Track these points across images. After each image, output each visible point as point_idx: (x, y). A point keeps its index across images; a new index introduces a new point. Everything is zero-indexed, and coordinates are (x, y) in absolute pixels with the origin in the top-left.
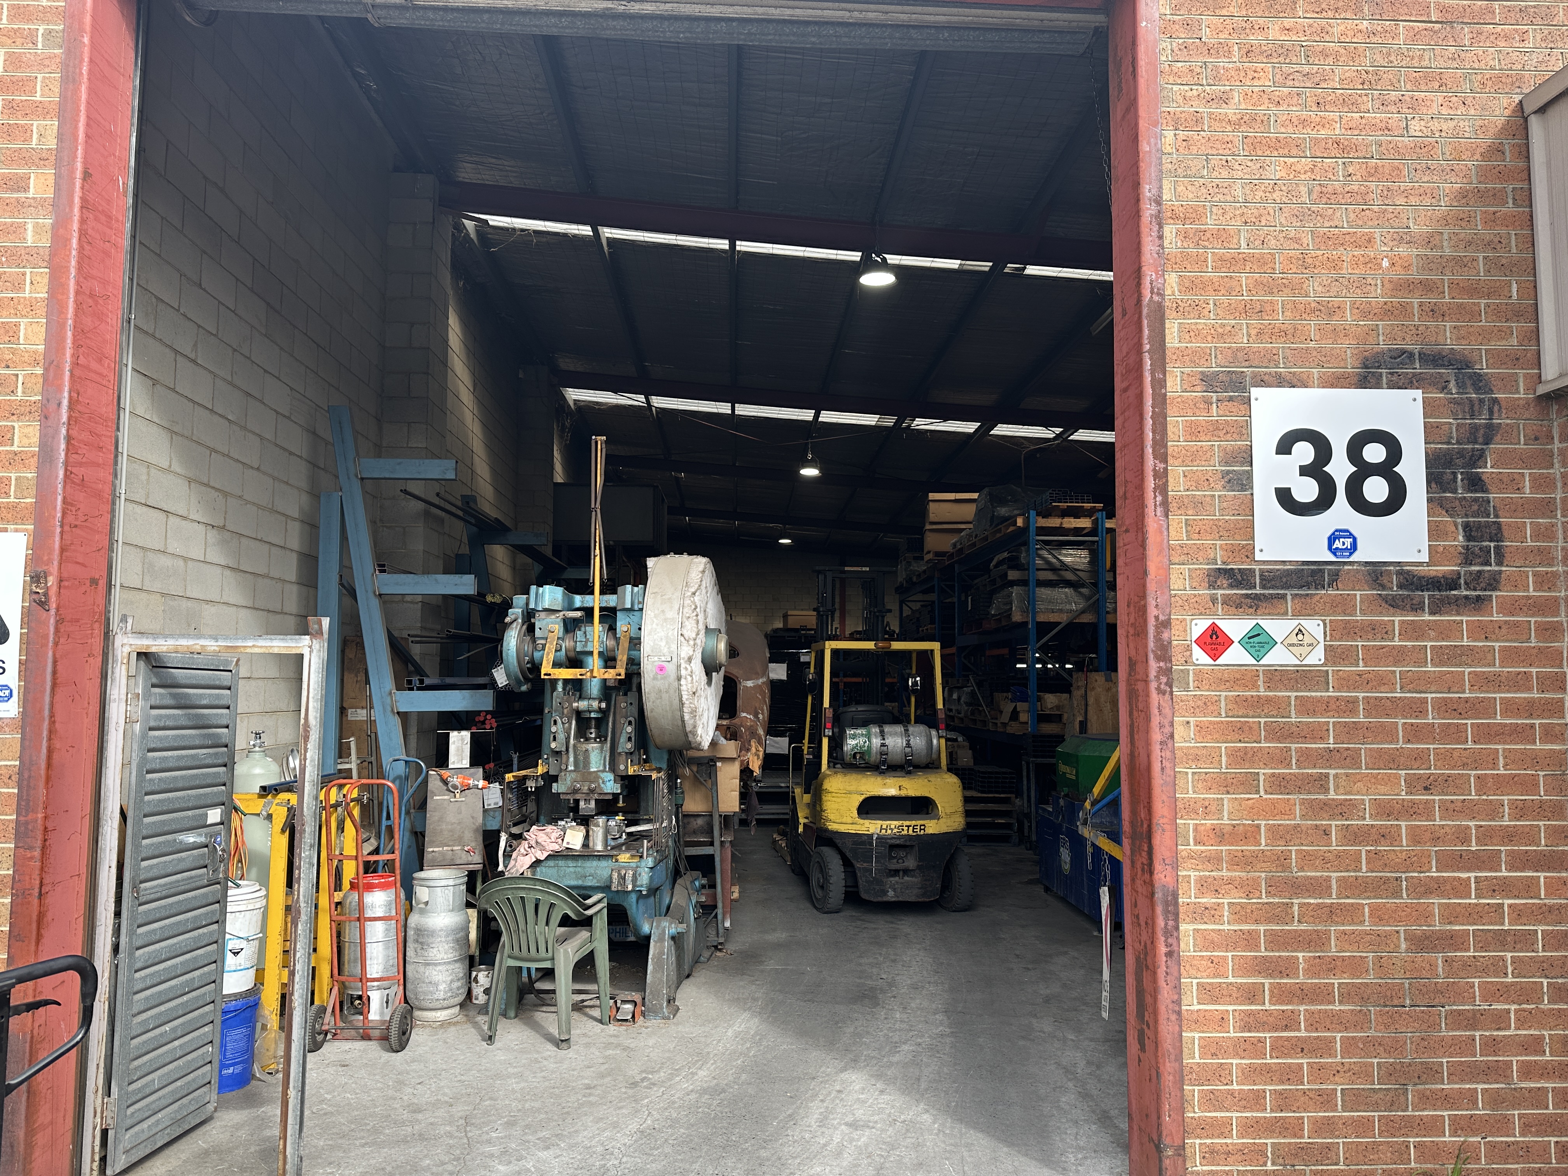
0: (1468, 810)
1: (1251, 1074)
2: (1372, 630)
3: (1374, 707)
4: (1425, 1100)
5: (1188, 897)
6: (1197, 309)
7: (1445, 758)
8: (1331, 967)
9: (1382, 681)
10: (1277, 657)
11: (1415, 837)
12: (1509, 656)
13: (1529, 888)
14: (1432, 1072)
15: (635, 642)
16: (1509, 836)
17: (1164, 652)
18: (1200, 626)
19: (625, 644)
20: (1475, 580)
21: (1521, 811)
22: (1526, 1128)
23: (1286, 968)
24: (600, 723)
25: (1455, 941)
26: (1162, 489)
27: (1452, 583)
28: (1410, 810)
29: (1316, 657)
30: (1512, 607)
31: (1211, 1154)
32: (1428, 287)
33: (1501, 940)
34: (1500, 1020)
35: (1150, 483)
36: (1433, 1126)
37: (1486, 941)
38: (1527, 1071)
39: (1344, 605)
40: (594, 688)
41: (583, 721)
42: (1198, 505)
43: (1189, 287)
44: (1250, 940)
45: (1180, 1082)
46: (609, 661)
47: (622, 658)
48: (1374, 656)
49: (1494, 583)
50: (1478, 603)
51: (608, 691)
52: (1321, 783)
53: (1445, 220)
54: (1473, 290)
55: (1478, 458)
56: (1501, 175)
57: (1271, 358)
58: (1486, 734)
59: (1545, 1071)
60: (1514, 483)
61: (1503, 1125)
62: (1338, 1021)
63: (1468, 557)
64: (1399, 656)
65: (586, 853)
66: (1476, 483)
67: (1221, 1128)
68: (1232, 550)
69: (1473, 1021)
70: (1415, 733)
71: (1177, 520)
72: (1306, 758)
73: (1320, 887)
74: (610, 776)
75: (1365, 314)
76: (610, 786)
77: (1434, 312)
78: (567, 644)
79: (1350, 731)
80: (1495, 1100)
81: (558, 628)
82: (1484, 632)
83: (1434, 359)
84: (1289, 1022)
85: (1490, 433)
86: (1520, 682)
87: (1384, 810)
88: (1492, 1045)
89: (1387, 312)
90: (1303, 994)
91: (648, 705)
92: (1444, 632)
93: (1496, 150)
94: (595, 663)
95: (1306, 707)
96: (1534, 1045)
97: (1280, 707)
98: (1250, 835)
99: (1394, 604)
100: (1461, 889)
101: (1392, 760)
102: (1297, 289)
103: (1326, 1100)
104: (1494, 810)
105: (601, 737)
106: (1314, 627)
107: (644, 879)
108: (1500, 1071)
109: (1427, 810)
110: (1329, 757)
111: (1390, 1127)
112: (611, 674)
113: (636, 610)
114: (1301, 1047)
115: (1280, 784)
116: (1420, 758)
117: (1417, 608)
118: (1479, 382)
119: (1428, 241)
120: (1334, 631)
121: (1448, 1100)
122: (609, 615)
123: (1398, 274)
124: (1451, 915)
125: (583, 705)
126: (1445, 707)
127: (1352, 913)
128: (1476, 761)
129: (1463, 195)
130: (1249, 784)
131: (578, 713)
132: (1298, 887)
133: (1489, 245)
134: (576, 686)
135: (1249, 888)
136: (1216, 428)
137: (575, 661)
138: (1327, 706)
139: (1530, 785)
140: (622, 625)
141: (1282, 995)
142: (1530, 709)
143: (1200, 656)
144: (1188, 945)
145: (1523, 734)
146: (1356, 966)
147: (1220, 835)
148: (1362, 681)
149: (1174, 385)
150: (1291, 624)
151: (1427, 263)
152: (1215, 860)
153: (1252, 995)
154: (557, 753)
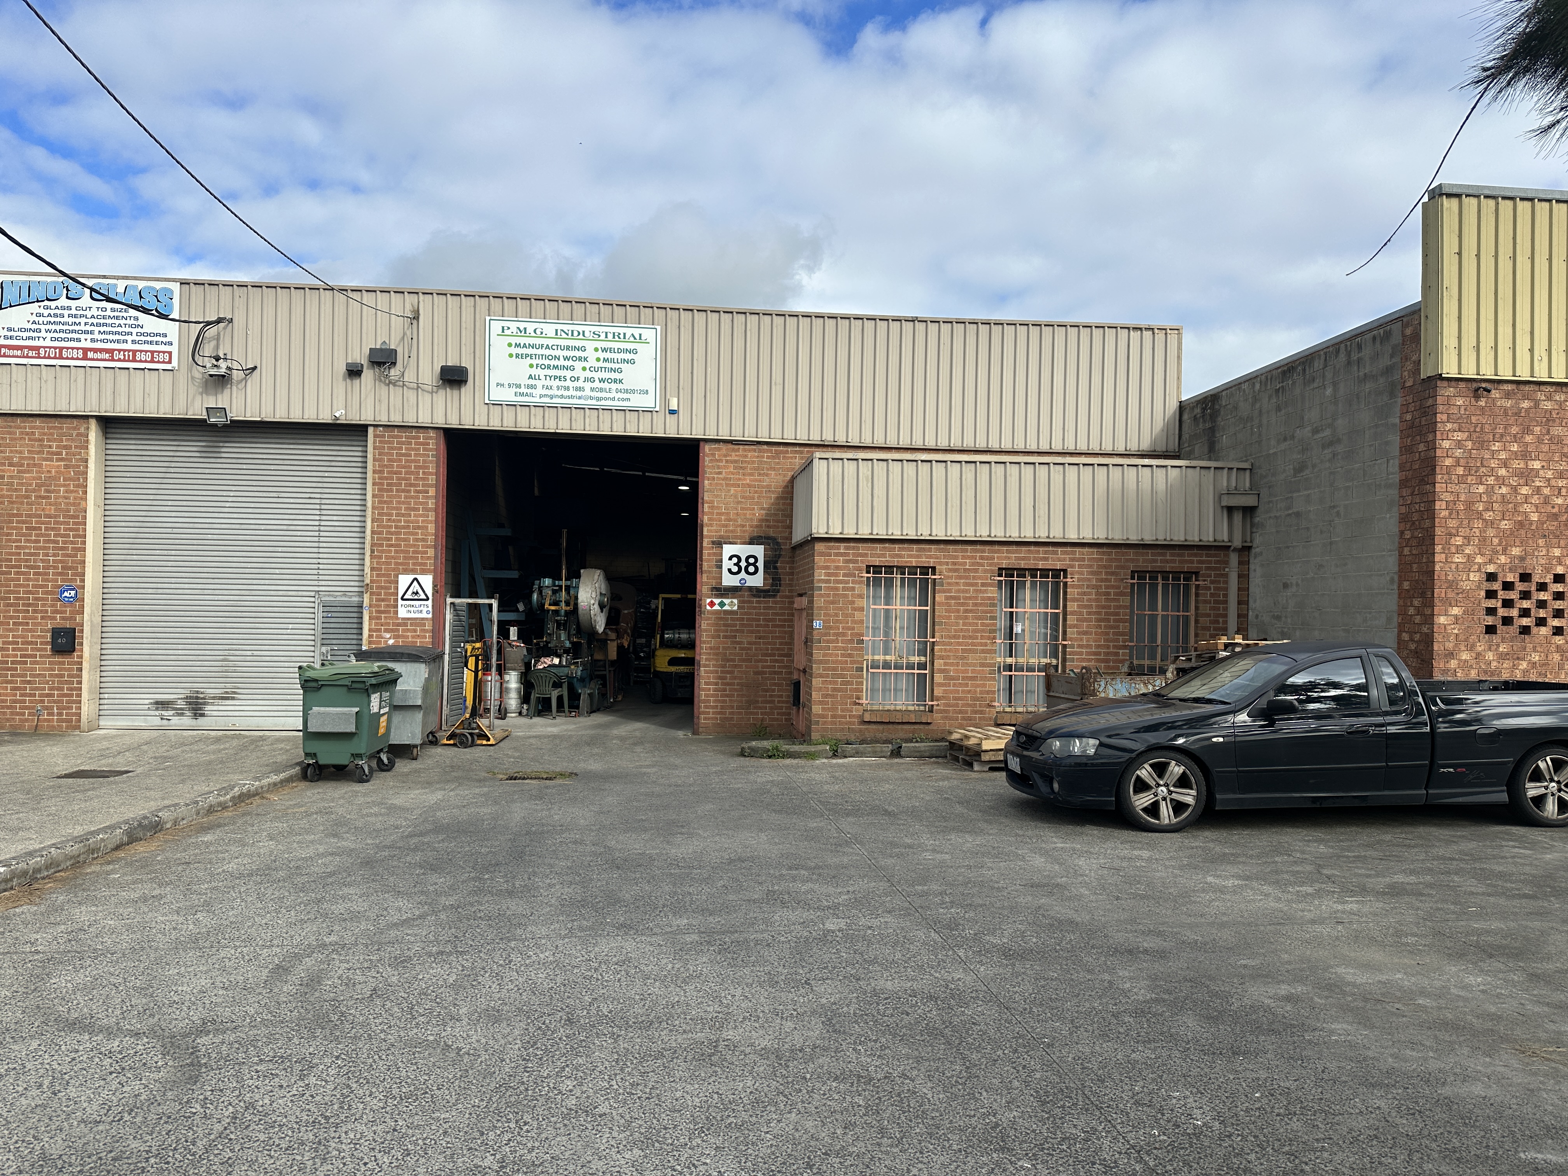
0: (769, 643)
1: (715, 701)
2: (749, 602)
3: (748, 619)
4: (755, 708)
5: (703, 662)
6: (711, 525)
7: (764, 631)
8: (735, 678)
9: (750, 614)
10: (726, 608)
11: (756, 649)
12: (781, 608)
13: (782, 661)
14: (757, 702)
15: (576, 598)
16: (778, 649)
17: (700, 606)
18: (708, 601)
19: (573, 598)
20: (774, 591)
21: (781, 644)
22: (778, 714)
23: (725, 678)
24: (565, 625)
25: (764, 673)
26: (701, 568)
27: (768, 591)
28: (755, 643)
29: (736, 608)
30: (781, 597)
31: (705, 719)
32: (767, 520)
33: (775, 673)
34: (774, 691)
35: (698, 567)
36: (757, 714)
37: (770, 673)
38: (779, 702)
39: (743, 596)
40: (563, 613)
41: (559, 624)
42: (709, 572)
43: (710, 519)
44: (717, 672)
45: (699, 702)
46: (567, 604)
47: (572, 603)
48: (749, 608)
49: (778, 591)
50: (774, 596)
51: (567, 613)
52: (735, 637)
53: (773, 504)
54: (778, 521)
55: (776, 562)
56: (787, 493)
57: (728, 537)
58: (774, 626)
59: (783, 702)
60: (785, 568)
61: (773, 714)
62: (736, 690)
63: (772, 585)
64: (755, 608)
65: (560, 665)
66: (775, 568)
67: (708, 713)
68: (716, 583)
69: (767, 691)
70: (757, 626)
71: (705, 576)
72: (731, 631)
73: (734, 660)
74: (568, 642)
75: (751, 527)
76: (568, 644)
77: (768, 527)
78: (553, 598)
79: (742, 625)
80: (771, 708)
81: (550, 592)
82: (775, 603)
83: (768, 538)
84: (725, 690)
85: (780, 556)
86: (783, 614)
87: (749, 643)
88: (771, 696)
89: (757, 526)
90: (728, 684)
91: (580, 618)
92: (765, 602)
93: (786, 487)
94: (563, 604)
95: (732, 619)
96: (781, 696)
97: (727, 619)
98: (718, 648)
99: (754, 596)
100: (766, 661)
101: (752, 632)
102: (736, 520)
103: (732, 707)
104: (775, 644)
105: (565, 629)
106: (735, 601)
107: (579, 673)
108: (773, 702)
109: (759, 643)
110: (737, 631)
111: (746, 714)
112: (568, 608)
113: (577, 587)
114: (727, 696)
115: (725, 637)
116: (759, 631)
117: (760, 597)
118: (778, 544)
119: (769, 509)
120: (739, 602)
121: (760, 708)
122: (568, 588)
123: (760, 517)
124: (763, 667)
125: (559, 618)
126: (764, 620)
127: (741, 666)
128: (771, 632)
129: (777, 498)
130: (719, 637)
131: (557, 621)
132: (728, 660)
133: (783, 510)
134: (556, 612)
135: (717, 660)
136: (714, 554)
137: (556, 603)
138: (737, 619)
139: (784, 638)
140: (572, 592)
141: (723, 684)
142: (785, 620)
143: (708, 607)
144: (702, 673)
145: (783, 626)
146: (741, 679)
147: (711, 648)
148: (746, 613)
149: (705, 544)
150: (730, 600)
151: (767, 515)
152: (709, 654)
153: (716, 684)
154: (550, 634)
